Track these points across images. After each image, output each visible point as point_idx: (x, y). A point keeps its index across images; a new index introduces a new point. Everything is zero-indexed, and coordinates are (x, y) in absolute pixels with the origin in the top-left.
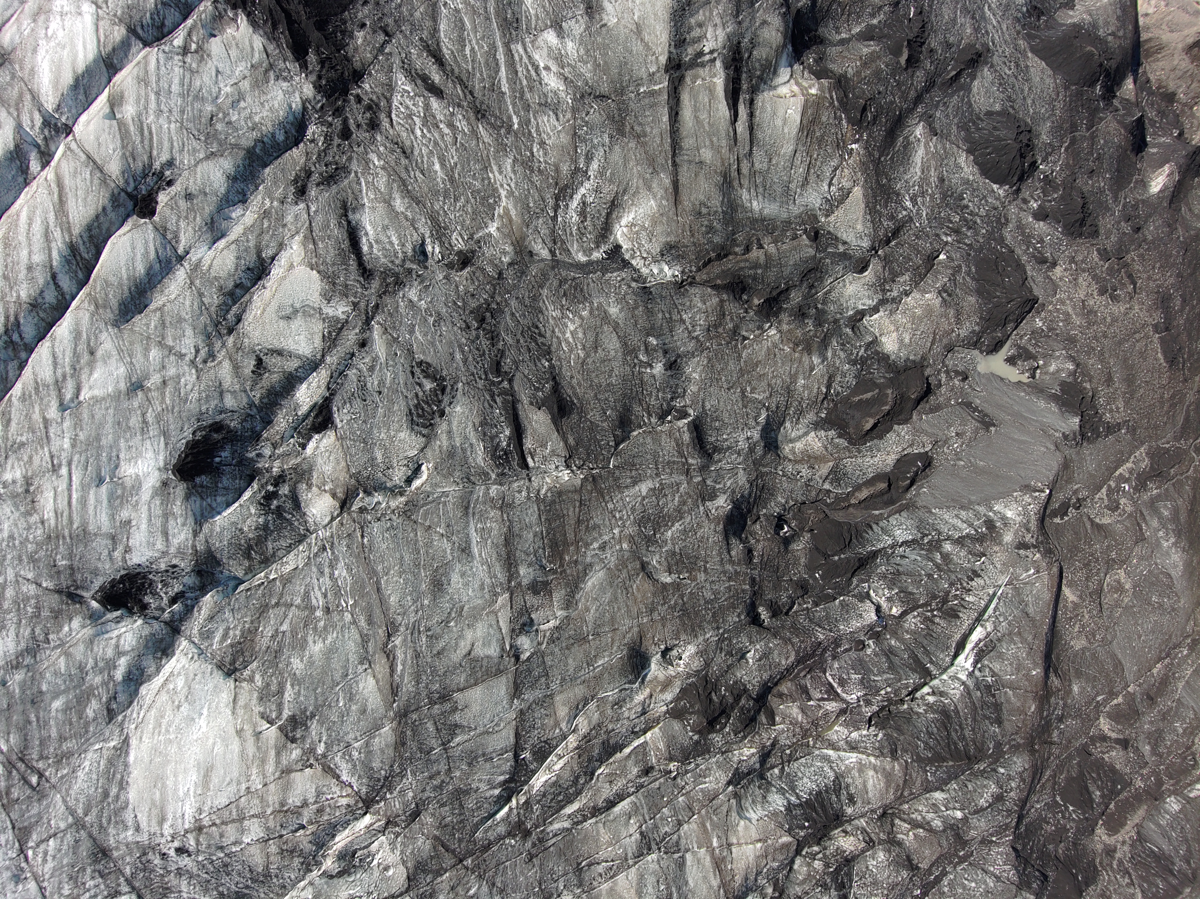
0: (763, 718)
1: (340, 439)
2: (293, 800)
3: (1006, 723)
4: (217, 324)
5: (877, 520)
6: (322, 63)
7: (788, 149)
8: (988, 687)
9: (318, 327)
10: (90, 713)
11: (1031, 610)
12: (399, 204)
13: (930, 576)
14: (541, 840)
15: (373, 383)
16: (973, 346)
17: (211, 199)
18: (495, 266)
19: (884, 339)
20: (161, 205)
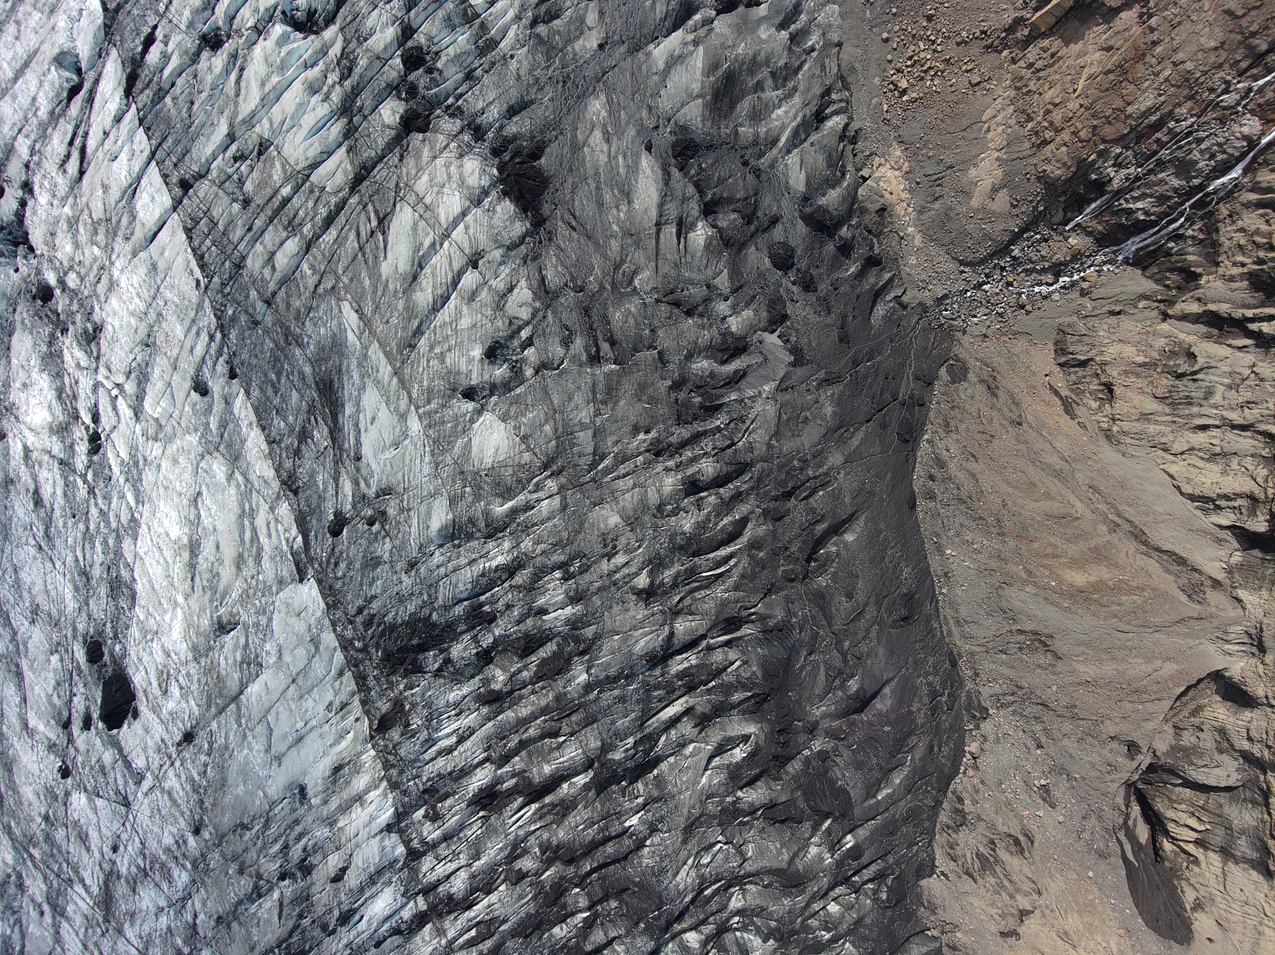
0: (677, 454)
1: (537, 349)
2: (523, 462)
3: (755, 453)
4: (498, 307)
5: (726, 393)
7: (699, 255)
8: (751, 443)
9: (530, 310)
10: (458, 429)
11: (769, 419)
13: (739, 409)
15: (548, 331)
16: (765, 331)
17: (495, 264)
18: (592, 292)
19: (732, 327)
20: (480, 265)
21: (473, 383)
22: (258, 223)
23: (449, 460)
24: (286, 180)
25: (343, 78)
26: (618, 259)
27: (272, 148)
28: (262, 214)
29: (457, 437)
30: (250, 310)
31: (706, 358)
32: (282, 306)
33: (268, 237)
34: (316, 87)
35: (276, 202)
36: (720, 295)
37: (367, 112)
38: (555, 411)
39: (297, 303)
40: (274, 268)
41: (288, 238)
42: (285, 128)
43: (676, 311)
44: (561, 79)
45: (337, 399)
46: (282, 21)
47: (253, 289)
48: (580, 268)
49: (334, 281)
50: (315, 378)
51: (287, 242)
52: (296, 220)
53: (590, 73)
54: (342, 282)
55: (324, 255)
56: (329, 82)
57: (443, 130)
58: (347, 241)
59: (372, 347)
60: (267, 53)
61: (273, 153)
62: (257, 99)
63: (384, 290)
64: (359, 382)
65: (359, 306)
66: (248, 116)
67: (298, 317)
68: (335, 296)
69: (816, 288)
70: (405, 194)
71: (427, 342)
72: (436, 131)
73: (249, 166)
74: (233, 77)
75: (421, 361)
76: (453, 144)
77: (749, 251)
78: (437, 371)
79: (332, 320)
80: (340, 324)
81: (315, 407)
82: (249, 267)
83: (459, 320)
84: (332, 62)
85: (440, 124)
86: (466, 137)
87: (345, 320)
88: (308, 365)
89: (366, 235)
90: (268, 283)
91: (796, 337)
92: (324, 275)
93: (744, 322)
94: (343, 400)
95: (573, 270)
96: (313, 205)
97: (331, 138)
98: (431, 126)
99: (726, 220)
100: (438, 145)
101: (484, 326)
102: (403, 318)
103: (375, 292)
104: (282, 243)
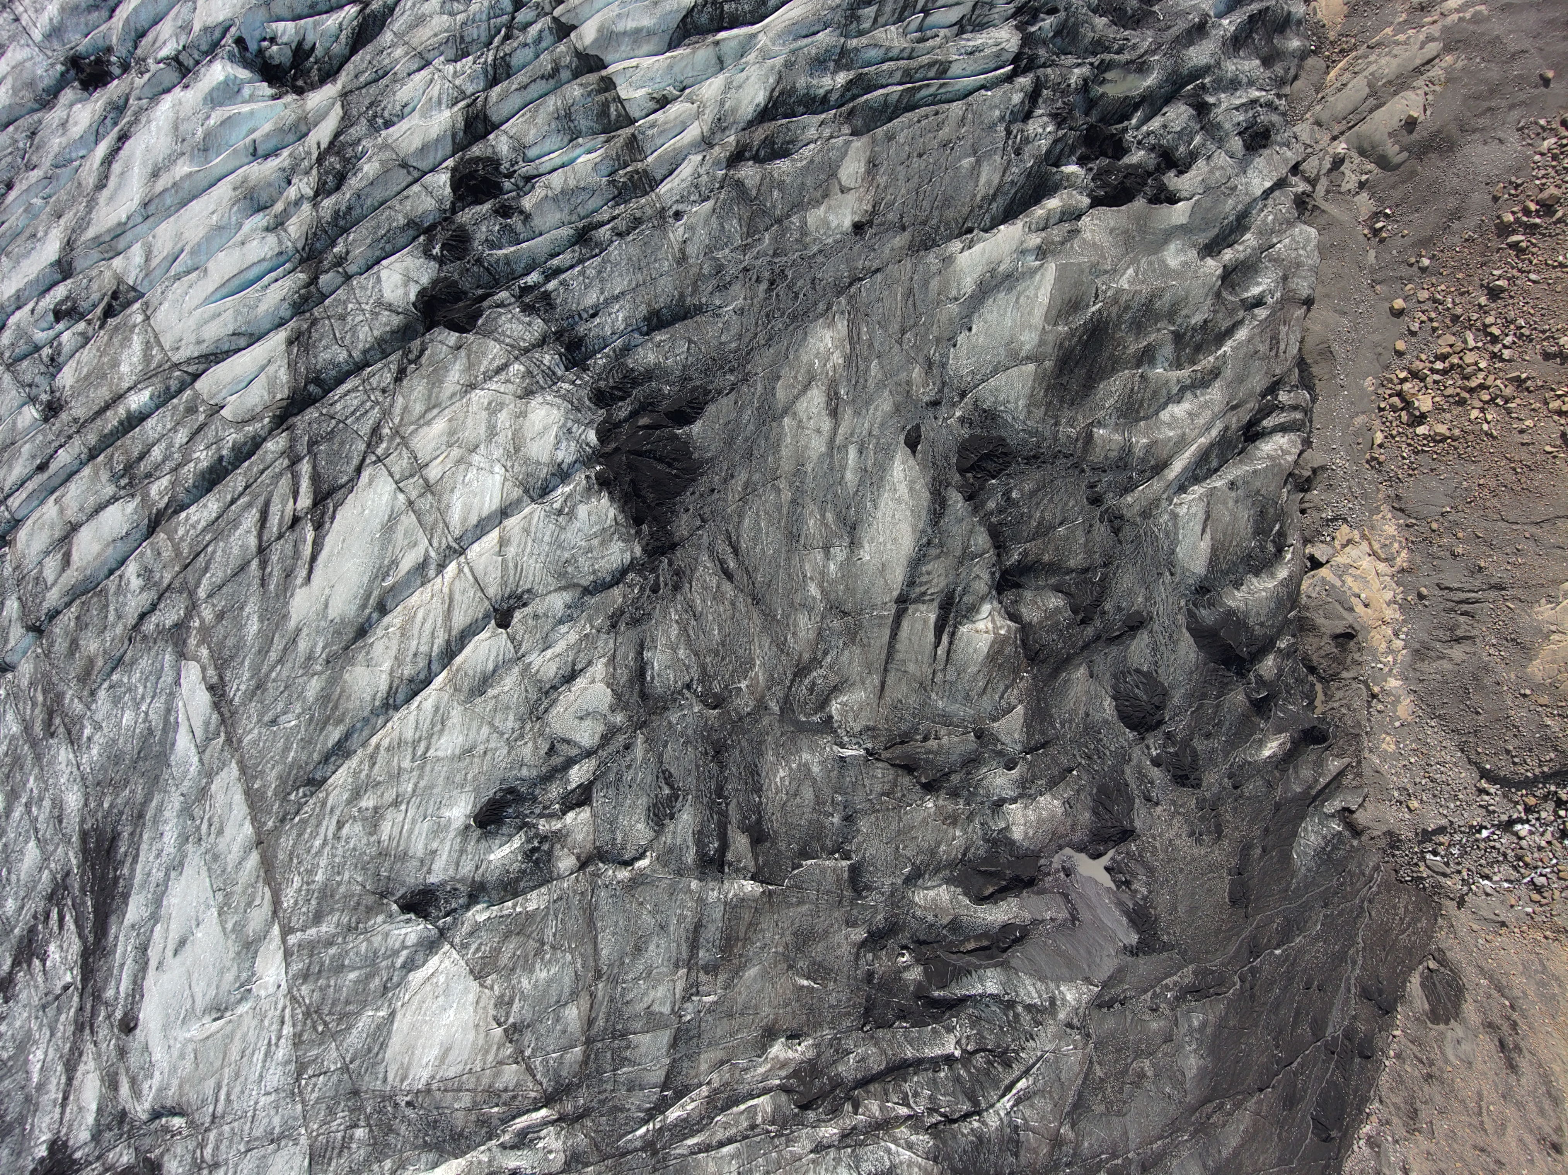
0: (848, 1107)
1: (594, 815)
2: (499, 1085)
3: (1022, 1158)
4: (532, 713)
5: (977, 967)
6: (651, 534)
7: (973, 669)
8: (1017, 1127)
9: (600, 729)
10: (372, 986)
11: (1063, 1076)
12: (682, 654)
13: (1001, 1028)
14: (664, 1160)
15: (628, 777)
16: (1079, 848)
17: (550, 620)
18: (737, 713)
19: (1014, 828)
20: (515, 620)
21: (432, 879)
22: (64, 457)
23: (332, 1058)
24: (145, 378)
25: (322, 191)
26: (806, 655)
27: (137, 306)
28: (77, 441)
29: (364, 1005)
31: (948, 881)
32: (61, 646)
33: (74, 491)
34: (263, 199)
35: (112, 419)
36: (1001, 754)
37: (352, 269)
38: (598, 975)
39: (91, 645)
40: (66, 560)
41: (114, 499)
42: (176, 268)
43: (906, 780)
44: (767, 275)
45: (116, 880)
46: (231, 58)
47: (14, 597)
48: (723, 659)
49: (182, 612)
50: (83, 821)
51: (111, 509)
52: (142, 464)
53: (827, 274)
54: (200, 617)
55: (178, 553)
56: (292, 193)
57: (503, 333)
58: (236, 527)
59: (223, 774)
60: (182, 115)
61: (134, 316)
62: (136, 202)
63: (285, 649)
64: (172, 850)
65: (221, 678)
66: (109, 231)
67: (84, 677)
68: (176, 645)
69: (1201, 780)
70: (388, 449)
71: (350, 780)
72: (487, 334)
73: (80, 334)
74: (102, 149)
75: (325, 823)
76: (516, 366)
77: (1073, 676)
78: (354, 849)
79: (153, 697)
80: (168, 711)
81: (66, 888)
82: (19, 545)
83: (435, 737)
84: (309, 153)
85: (500, 322)
86: (547, 357)
87: (180, 704)
88: (76, 788)
89: (280, 524)
90: (47, 589)
91: (1147, 884)
92: (167, 594)
93: (1040, 821)
94: (129, 887)
95: (708, 660)
96: (185, 440)
97: (263, 308)
98: (480, 322)
99: (1038, 607)
100: (485, 363)
101: (490, 754)
102: (311, 719)
103: (264, 651)
104: (99, 508)
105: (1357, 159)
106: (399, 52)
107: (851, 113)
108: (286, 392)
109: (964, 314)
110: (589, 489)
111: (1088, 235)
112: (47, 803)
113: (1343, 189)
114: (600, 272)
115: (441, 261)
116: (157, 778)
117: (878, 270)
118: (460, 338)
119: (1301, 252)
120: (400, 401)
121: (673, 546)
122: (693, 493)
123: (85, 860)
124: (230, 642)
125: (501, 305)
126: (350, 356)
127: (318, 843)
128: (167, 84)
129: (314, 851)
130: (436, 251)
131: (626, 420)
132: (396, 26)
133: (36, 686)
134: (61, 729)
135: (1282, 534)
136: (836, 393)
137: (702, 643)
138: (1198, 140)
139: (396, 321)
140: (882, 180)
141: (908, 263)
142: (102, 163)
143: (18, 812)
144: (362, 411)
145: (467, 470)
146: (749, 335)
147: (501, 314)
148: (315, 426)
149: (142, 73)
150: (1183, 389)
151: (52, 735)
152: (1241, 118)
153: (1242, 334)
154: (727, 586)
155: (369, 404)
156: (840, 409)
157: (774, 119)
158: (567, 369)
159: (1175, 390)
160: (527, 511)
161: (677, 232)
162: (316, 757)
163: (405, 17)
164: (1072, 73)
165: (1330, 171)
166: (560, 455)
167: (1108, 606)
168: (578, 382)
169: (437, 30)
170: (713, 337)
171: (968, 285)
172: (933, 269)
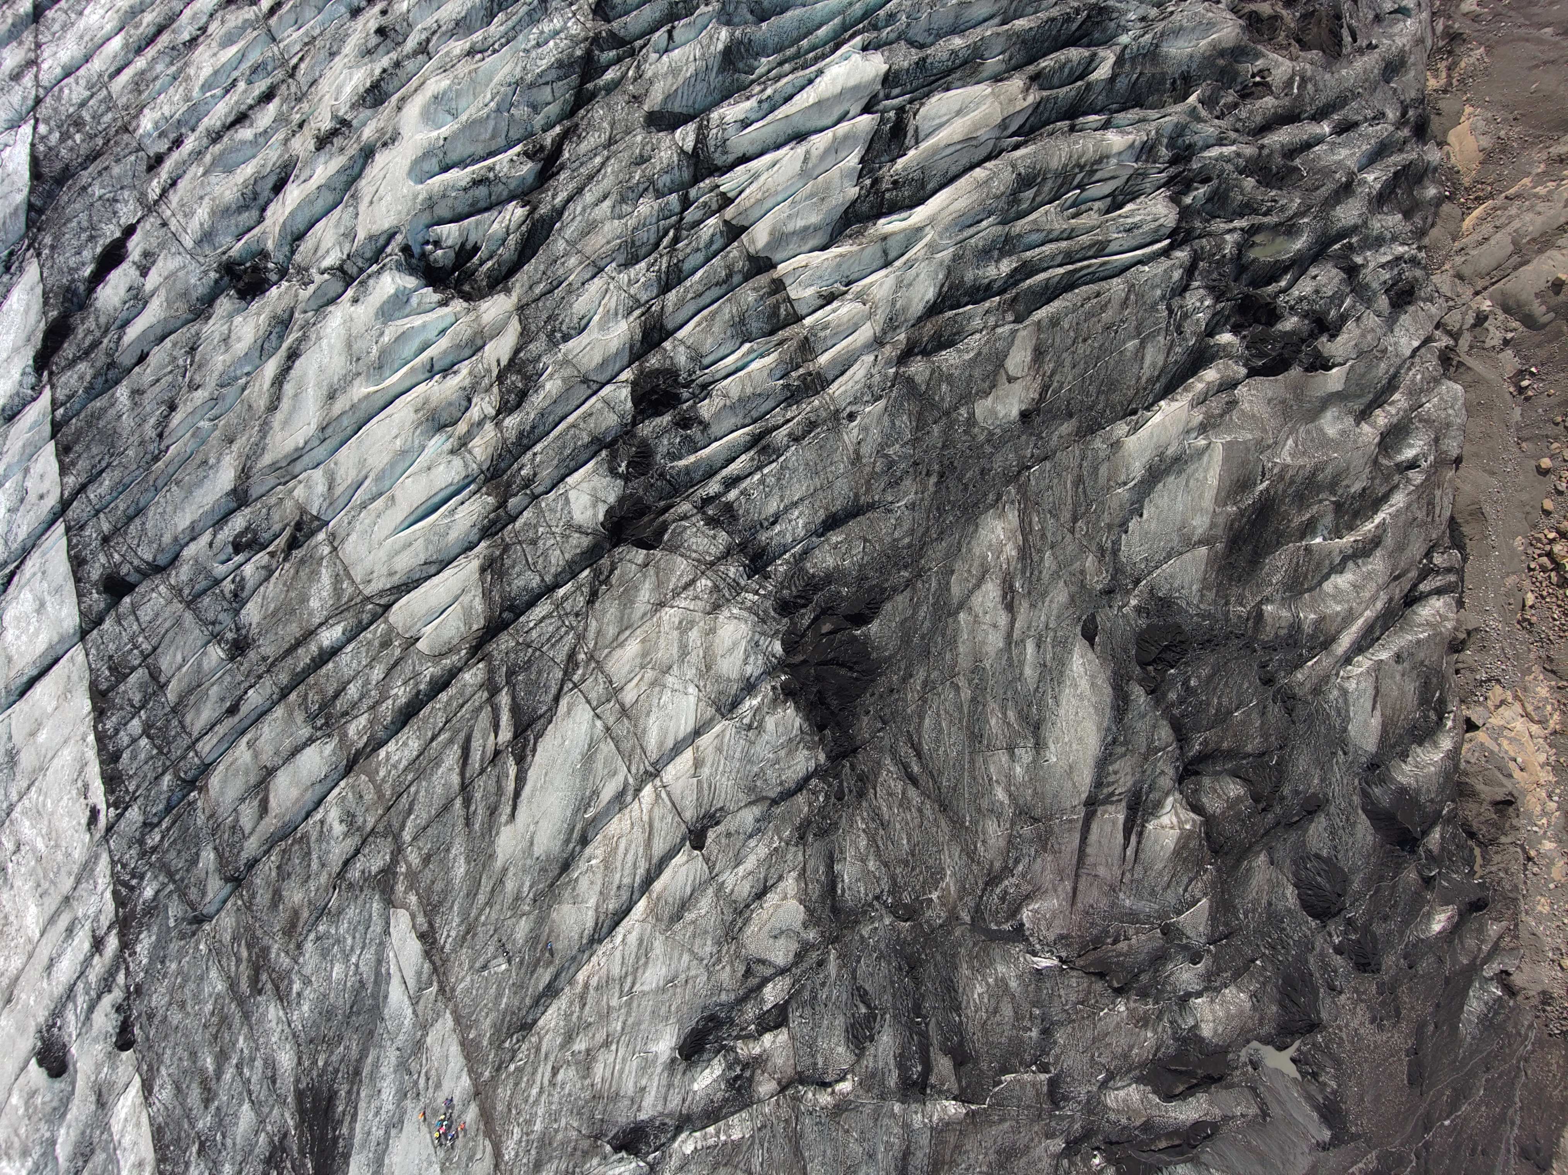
1: (792, 1037)
4: (728, 935)
5: (1168, 1164)
6: (834, 740)
7: (1159, 866)
9: (794, 946)
12: (871, 863)
15: (823, 995)
16: (1266, 1041)
17: (742, 837)
18: (930, 925)
19: (1203, 1025)
20: (709, 841)
21: (642, 1116)
22: (255, 698)
24: (337, 612)
25: (505, 409)
26: (997, 865)
27: (321, 536)
28: (267, 681)
30: (193, 894)
31: (1138, 1081)
32: (263, 898)
33: (267, 730)
34: (445, 417)
35: (304, 656)
36: (1186, 948)
37: (537, 491)
39: (295, 896)
40: (264, 808)
41: (311, 741)
42: (359, 495)
43: (1098, 986)
44: (936, 467)
45: (335, 1140)
46: (399, 267)
47: (210, 847)
48: (913, 869)
49: (388, 857)
50: (297, 1081)
51: (308, 751)
52: (338, 703)
53: (998, 465)
54: (406, 862)
55: (380, 795)
56: (475, 413)
57: (689, 548)
58: (438, 765)
59: (438, 1025)
60: (354, 332)
61: (321, 548)
62: (313, 426)
63: (493, 890)
64: (391, 1107)
65: (431, 924)
66: (285, 457)
67: (290, 929)
68: (383, 892)
69: (1380, 964)
70: (584, 675)
71: (562, 1023)
72: (673, 549)
73: (263, 567)
74: (271, 368)
75: (540, 1070)
76: (703, 581)
77: (1254, 864)
78: (570, 1095)
79: (363, 948)
80: (379, 962)
81: (284, 1150)
82: (211, 792)
83: (640, 971)
84: (489, 371)
85: (686, 537)
86: (732, 569)
87: (391, 955)
88: (288, 1047)
89: (482, 760)
90: (245, 838)
91: (1336, 1078)
92: (371, 839)
93: (1229, 1017)
94: (349, 1146)
95: (898, 871)
96: (382, 676)
97: (453, 535)
98: (666, 537)
99: (1219, 796)
100: (674, 580)
101: (691, 982)
102: (521, 962)
103: (472, 895)
104: (296, 751)
105: (1501, 316)
106: (573, 261)
107: (1014, 299)
108: (482, 622)
109: (1135, 498)
110: (775, 700)
111: (1246, 406)
112: (259, 1063)
113: (1487, 346)
114: (779, 479)
115: (626, 478)
116: (371, 1033)
117: (1046, 458)
118: (647, 555)
119: (1450, 411)
120: (593, 625)
121: (855, 751)
122: (873, 695)
123: (302, 1121)
124: (438, 886)
125: (685, 517)
126: (543, 580)
127: (535, 1091)
128: (332, 294)
129: (531, 1100)
130: (622, 469)
131: (809, 627)
132: (568, 233)
133: (240, 940)
134: (269, 986)
135: (1442, 701)
136: (1011, 586)
137: (890, 852)
138: (1348, 302)
139: (586, 541)
140: (1049, 367)
141: (1076, 449)
142: (273, 384)
143: (229, 1074)
144: (558, 637)
145: (661, 692)
146: (922, 530)
147: (685, 528)
148: (513, 656)
149: (306, 284)
150: (1345, 559)
151: (260, 992)
152: (1388, 276)
153: (1399, 500)
154: (912, 792)
155: (563, 629)
156: (1016, 602)
157: (941, 312)
158: (749, 578)
159: (1337, 560)
160: (717, 729)
161: (851, 433)
162: (528, 1001)
163: (576, 223)
164: (1224, 241)
165: (1474, 326)
166: (749, 669)
167: (1286, 791)
168: (762, 592)
169: (610, 236)
170: (887, 534)
171: (1137, 470)
172: (1102, 455)
